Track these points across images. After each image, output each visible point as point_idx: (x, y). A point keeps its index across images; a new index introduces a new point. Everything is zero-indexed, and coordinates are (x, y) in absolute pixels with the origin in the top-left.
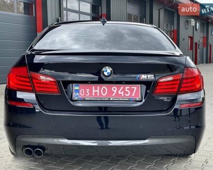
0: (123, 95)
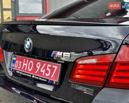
0: (43, 74)
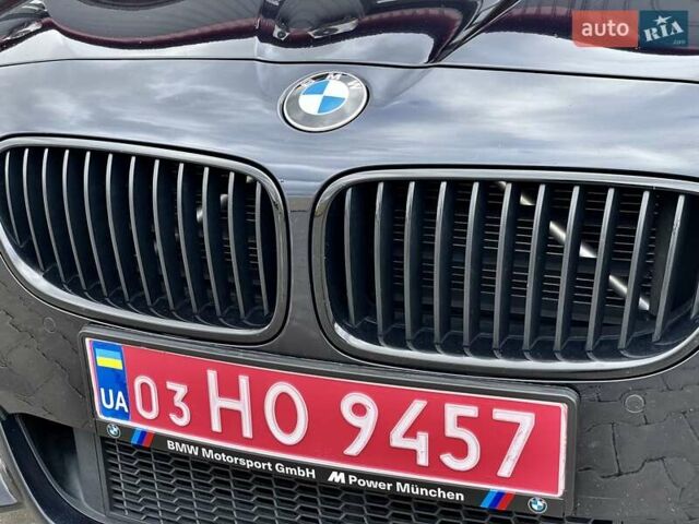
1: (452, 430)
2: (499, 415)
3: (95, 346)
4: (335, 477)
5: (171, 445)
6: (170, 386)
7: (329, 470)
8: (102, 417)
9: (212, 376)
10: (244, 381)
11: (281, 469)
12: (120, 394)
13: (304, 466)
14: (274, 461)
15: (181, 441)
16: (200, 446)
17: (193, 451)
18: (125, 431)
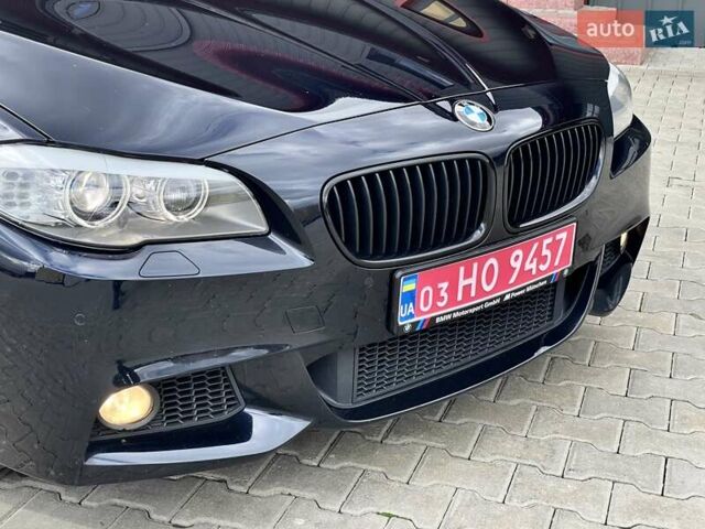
1: (546, 252)
2: (558, 237)
3: (405, 280)
4: (507, 297)
5: (438, 320)
6: (440, 285)
7: (504, 295)
8: (400, 323)
9: (462, 270)
10: (475, 266)
11: (487, 305)
12: (411, 305)
13: (495, 299)
14: (484, 303)
15: (443, 315)
16: (452, 312)
17: (449, 317)
18: (414, 325)
